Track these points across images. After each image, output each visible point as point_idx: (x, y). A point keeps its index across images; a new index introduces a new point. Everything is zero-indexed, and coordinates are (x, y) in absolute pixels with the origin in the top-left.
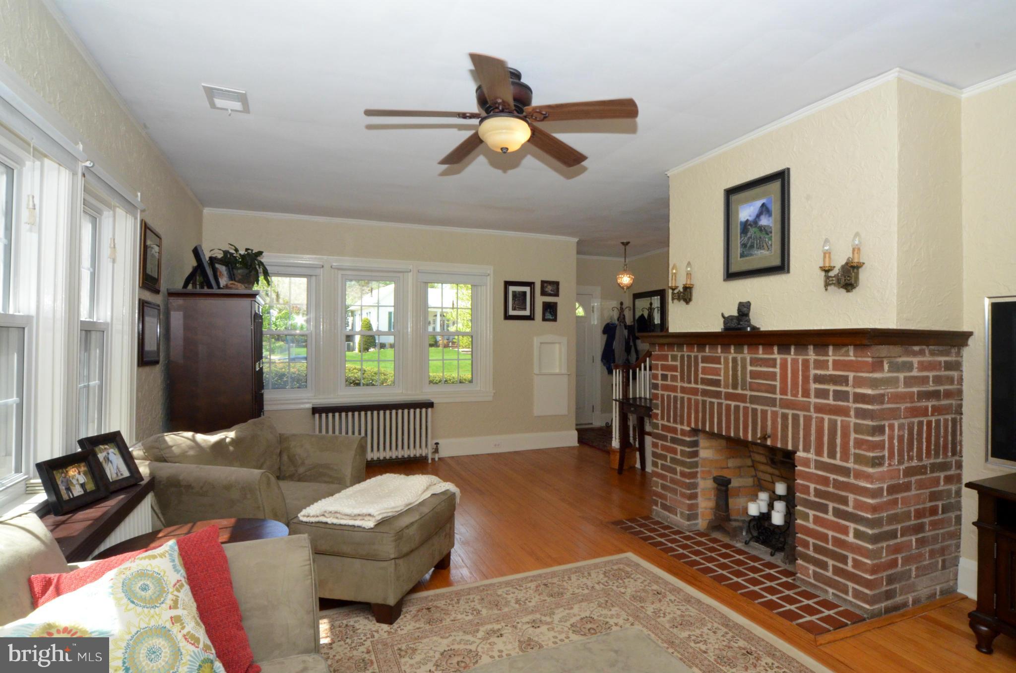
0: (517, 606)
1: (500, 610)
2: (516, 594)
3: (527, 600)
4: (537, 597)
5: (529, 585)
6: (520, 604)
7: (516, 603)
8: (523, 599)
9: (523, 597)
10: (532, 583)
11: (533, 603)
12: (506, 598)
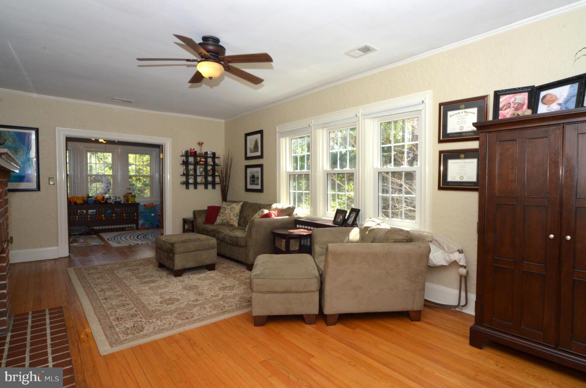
0: (205, 306)
1: (213, 304)
2: (206, 311)
3: (200, 310)
4: (194, 311)
5: (199, 317)
6: (204, 307)
7: (205, 307)
8: (202, 309)
9: (202, 311)
10: (196, 319)
11: (196, 309)
12: (211, 309)
